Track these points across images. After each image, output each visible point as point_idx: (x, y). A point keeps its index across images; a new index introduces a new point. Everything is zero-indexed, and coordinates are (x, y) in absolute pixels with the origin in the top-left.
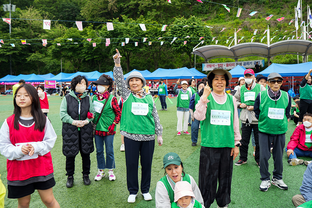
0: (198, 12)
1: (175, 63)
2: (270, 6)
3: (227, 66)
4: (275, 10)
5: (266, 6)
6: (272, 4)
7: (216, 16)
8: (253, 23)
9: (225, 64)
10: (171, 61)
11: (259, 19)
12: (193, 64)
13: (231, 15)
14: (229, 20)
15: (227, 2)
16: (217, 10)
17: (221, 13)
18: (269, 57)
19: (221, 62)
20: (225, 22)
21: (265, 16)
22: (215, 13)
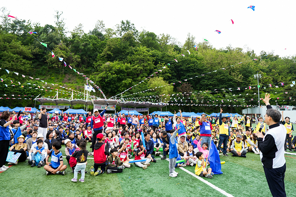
0: (39, 74)
1: (22, 103)
2: (79, 78)
3: (52, 107)
4: (81, 80)
5: (77, 77)
7: (49, 78)
8: (69, 86)
9: (51, 106)
10: (20, 101)
11: (72, 85)
12: (34, 105)
13: (58, 79)
14: (57, 81)
15: (57, 71)
16: (51, 75)
17: (53, 77)
18: (72, 105)
19: (49, 105)
20: (55, 82)
21: (75, 83)
22: (49, 76)
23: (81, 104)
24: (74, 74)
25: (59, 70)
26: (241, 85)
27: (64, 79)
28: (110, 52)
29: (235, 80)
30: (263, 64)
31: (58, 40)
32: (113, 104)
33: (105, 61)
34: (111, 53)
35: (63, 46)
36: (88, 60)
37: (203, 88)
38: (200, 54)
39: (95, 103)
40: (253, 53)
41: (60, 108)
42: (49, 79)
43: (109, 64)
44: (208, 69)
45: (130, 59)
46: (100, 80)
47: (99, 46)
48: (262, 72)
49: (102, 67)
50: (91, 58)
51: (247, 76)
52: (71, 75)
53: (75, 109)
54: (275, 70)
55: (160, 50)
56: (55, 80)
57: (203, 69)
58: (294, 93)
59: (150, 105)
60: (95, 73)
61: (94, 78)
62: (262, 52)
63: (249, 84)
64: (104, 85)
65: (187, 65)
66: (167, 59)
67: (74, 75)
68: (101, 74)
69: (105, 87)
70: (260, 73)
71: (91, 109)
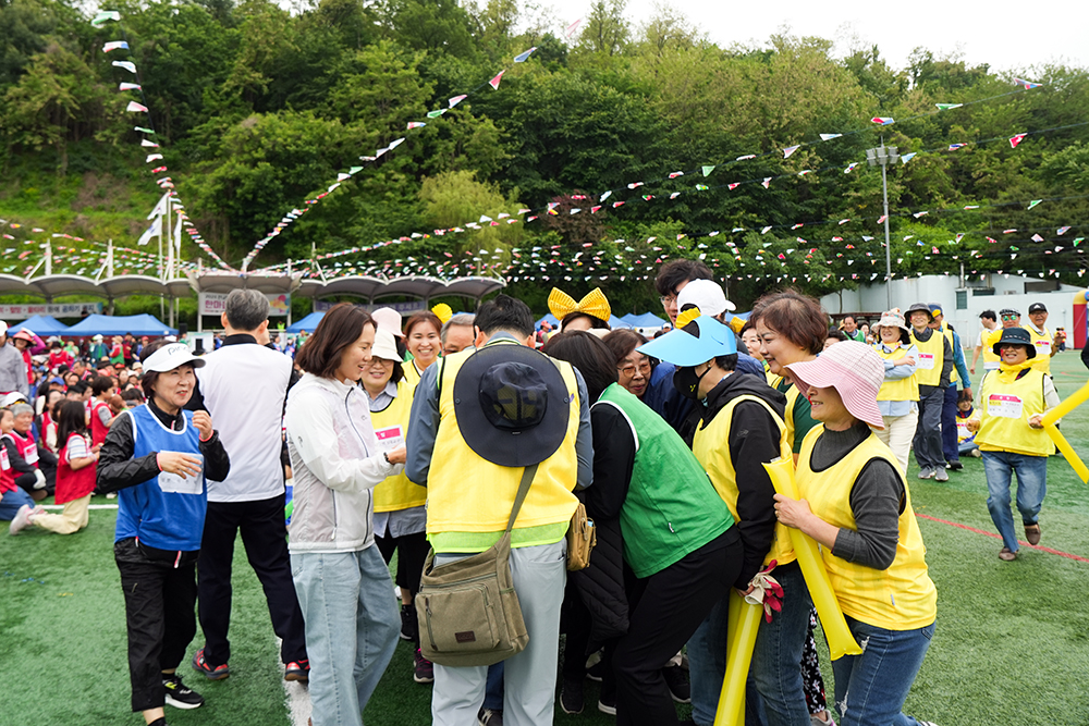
2: (140, 186)
3: (30, 311)
4: (147, 195)
5: (133, 183)
6: (144, 181)
7: (18, 192)
8: (97, 223)
9: (26, 307)
11: (110, 215)
13: (53, 194)
14: (49, 205)
15: (46, 161)
16: (23, 178)
17: (31, 185)
18: (112, 299)
19: (19, 303)
20: (39, 209)
21: (125, 207)
22: (17, 183)
23: (148, 292)
24: (117, 173)
25: (54, 158)
26: (810, 196)
27: (77, 195)
28: (260, 75)
29: (787, 174)
30: (916, 105)
31: (44, 30)
32: (278, 288)
33: (241, 113)
34: (265, 77)
35: (66, 55)
36: (177, 112)
37: (651, 211)
38: (639, 71)
39: (202, 289)
40: (876, 56)
41: (61, 315)
42: (15, 197)
43: (255, 125)
44: (675, 131)
45: (341, 99)
46: (218, 191)
47: (216, 50)
48: (905, 137)
49: (227, 138)
50: (185, 104)
51: (836, 155)
52: (107, 175)
53: (122, 315)
54: (966, 129)
55: (474, 58)
56: (44, 200)
57: (649, 131)
58: (1032, 222)
59: (431, 290)
60: (202, 163)
61: (196, 187)
62: (915, 52)
63: (846, 190)
64: (237, 213)
65: (582, 116)
66: (503, 95)
67: (119, 178)
68: (225, 165)
69: (241, 221)
70: (896, 142)
71: (189, 312)
